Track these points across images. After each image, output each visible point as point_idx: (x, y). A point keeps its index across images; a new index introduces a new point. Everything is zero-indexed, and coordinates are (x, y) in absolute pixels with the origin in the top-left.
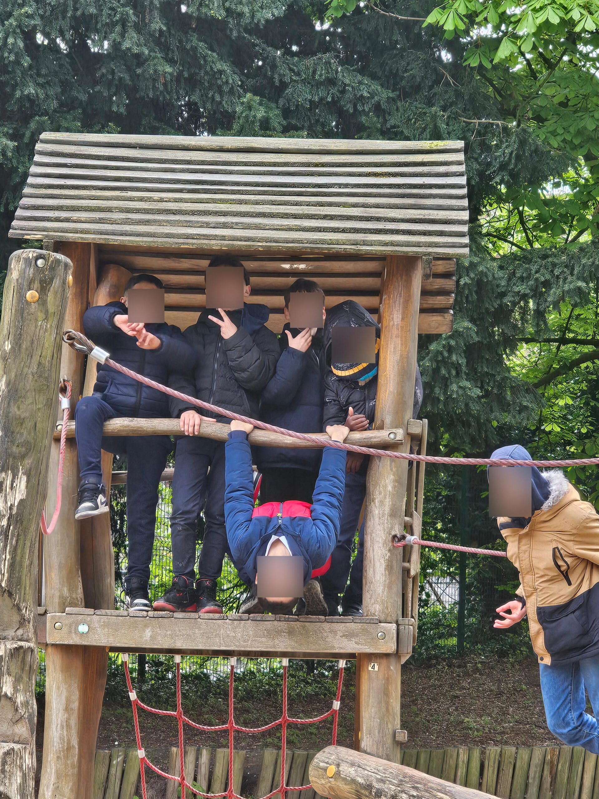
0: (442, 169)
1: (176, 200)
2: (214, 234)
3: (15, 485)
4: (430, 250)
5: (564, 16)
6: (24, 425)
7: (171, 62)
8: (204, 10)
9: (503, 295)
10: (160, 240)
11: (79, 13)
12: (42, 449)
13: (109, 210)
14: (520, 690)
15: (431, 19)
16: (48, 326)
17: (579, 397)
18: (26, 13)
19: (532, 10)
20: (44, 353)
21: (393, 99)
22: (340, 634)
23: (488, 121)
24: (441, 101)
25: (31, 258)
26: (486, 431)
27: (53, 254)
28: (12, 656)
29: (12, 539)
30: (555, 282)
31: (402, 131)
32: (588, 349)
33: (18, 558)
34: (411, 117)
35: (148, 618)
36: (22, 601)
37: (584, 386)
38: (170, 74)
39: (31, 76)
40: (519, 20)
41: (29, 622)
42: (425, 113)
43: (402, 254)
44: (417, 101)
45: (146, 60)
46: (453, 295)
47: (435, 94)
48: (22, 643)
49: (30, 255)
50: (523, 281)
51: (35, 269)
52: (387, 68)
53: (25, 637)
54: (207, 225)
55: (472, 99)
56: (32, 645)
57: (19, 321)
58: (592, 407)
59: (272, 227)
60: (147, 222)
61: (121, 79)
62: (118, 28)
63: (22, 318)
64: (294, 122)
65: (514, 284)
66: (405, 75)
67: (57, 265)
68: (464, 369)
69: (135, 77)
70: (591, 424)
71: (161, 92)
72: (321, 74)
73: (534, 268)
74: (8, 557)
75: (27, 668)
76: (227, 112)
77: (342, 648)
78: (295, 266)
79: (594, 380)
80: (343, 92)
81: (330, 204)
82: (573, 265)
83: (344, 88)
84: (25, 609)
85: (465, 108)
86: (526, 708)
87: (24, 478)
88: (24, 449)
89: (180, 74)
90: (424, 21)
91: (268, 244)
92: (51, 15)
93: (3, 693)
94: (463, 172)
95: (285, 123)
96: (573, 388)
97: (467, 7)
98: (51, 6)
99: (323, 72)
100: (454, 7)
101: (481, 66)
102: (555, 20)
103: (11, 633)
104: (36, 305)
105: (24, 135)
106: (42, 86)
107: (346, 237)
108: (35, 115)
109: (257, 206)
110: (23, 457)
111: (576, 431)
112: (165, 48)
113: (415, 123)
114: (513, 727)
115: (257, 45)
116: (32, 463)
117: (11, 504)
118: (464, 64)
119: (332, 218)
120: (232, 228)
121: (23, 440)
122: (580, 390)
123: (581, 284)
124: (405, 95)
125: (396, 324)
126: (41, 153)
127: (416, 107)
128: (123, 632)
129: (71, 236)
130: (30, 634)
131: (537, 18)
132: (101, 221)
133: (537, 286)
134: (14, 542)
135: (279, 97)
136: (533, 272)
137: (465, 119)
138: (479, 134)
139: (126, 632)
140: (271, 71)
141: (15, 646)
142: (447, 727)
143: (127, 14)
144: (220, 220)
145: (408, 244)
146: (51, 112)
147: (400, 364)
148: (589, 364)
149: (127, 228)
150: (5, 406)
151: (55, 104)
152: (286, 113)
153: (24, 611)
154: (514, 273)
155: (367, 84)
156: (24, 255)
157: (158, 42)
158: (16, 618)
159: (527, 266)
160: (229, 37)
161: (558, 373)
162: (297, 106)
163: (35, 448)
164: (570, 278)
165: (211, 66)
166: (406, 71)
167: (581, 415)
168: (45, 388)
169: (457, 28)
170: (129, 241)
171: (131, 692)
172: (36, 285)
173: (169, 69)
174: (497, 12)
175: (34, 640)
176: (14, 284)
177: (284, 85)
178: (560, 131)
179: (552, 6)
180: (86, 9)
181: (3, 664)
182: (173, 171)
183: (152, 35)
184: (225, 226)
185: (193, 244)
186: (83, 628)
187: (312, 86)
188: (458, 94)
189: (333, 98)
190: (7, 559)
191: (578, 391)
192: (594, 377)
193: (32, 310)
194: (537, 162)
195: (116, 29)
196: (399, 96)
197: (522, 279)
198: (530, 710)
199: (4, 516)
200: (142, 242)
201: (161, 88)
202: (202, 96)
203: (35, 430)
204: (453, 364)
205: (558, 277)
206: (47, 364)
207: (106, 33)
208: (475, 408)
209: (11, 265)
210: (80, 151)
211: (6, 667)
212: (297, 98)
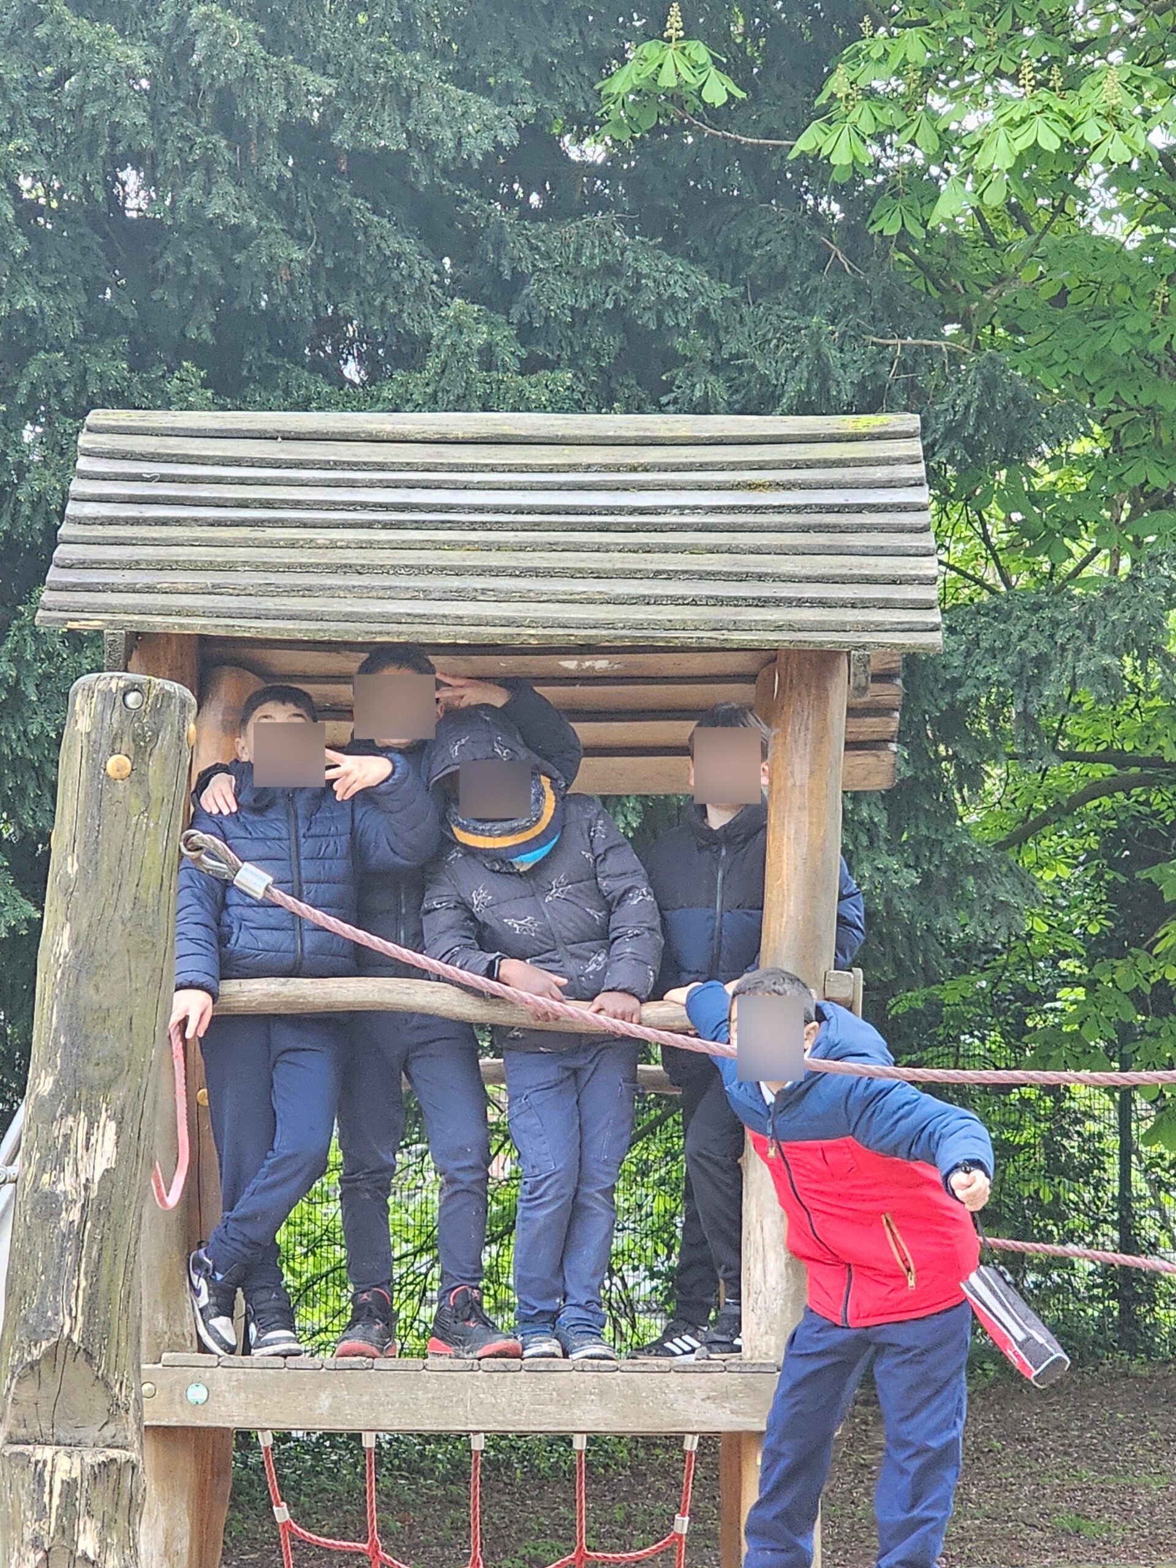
0: (880, 473)
1: (361, 546)
2: (441, 612)
3: (93, 1140)
4: (866, 638)
5: (1068, 135)
6: (109, 1023)
7: (302, 238)
8: (365, 137)
9: (956, 684)
10: (333, 626)
11: (120, 148)
12: (146, 1068)
13: (230, 567)
14: (990, 1451)
15: (804, 144)
16: (152, 825)
17: (1082, 864)
18: (19, 150)
19: (1006, 124)
20: (143, 879)
21: (734, 302)
22: (700, 1394)
23: (918, 341)
24: (828, 305)
25: (114, 691)
26: (925, 952)
27: (158, 681)
28: (95, 1478)
29: (90, 1248)
30: (1059, 658)
31: (754, 364)
32: (1101, 771)
33: (103, 1286)
34: (770, 335)
35: (323, 1370)
36: (112, 1370)
37: (1093, 842)
38: (302, 263)
39: (30, 274)
40: (979, 144)
41: (127, 1411)
42: (798, 330)
43: (811, 647)
44: (779, 304)
45: (253, 236)
46: (897, 715)
47: (815, 289)
48: (114, 1453)
49: (113, 686)
50: (995, 657)
51: (124, 713)
52: (719, 240)
53: (120, 1440)
54: (426, 595)
55: (888, 301)
56: (133, 1455)
57: (93, 818)
58: (1108, 883)
59: (553, 597)
60: (308, 591)
61: (204, 276)
62: (197, 176)
63: (99, 810)
64: (540, 351)
65: (978, 663)
66: (757, 253)
67: (165, 704)
68: (883, 832)
69: (229, 268)
70: (1108, 916)
71: (282, 298)
72: (592, 255)
73: (1017, 630)
74: (83, 1284)
75: (125, 1502)
76: (409, 333)
77: (703, 1422)
78: (588, 664)
79: (1112, 830)
80: (636, 289)
81: (665, 549)
82: (1093, 622)
83: (638, 281)
84: (118, 1385)
85: (873, 317)
86: (1004, 1487)
87: (112, 1126)
88: (110, 1069)
89: (320, 260)
90: (792, 147)
91: (547, 632)
92: (65, 153)
93: (79, 1553)
94: (920, 479)
95: (523, 353)
96: (1072, 847)
97: (875, 119)
98: (67, 135)
99: (596, 251)
100: (849, 119)
101: (903, 233)
102: (1051, 144)
103: (91, 1433)
104: (127, 783)
105: (16, 388)
106: (51, 292)
107: (701, 614)
108: (39, 349)
109: (521, 554)
110: (108, 1086)
111: (1077, 931)
112: (288, 211)
113: (777, 347)
114: (980, 1528)
115: (465, 201)
116: (125, 1097)
117: (87, 1180)
118: (871, 231)
119: (671, 575)
120: (474, 599)
121: (106, 1054)
122: (1085, 850)
123: (1107, 660)
124: (755, 293)
125: (798, 784)
126: (89, 453)
127: (778, 316)
128: (276, 1399)
129: (158, 623)
130: (129, 1434)
131: (1015, 139)
132: (214, 590)
133: (1023, 666)
134: (94, 1254)
135: (511, 302)
136: (1014, 638)
137: (875, 339)
138: (903, 367)
139: (282, 1400)
140: (494, 252)
141: (101, 1458)
142: (852, 1529)
143: (215, 148)
144: (450, 585)
145: (822, 627)
146: (67, 342)
147: (809, 864)
148: (1105, 800)
149: (269, 603)
150: (70, 985)
151: (76, 327)
152: (525, 333)
153: (117, 1389)
154: (977, 643)
155: (681, 273)
156: (101, 685)
157: (273, 201)
158: (102, 1403)
159: (1002, 627)
160: (413, 188)
161: (1044, 820)
162: (547, 319)
163: (132, 1067)
164: (1086, 650)
165: (378, 246)
166: (757, 246)
167: (1088, 899)
168: (148, 947)
169: (858, 161)
170: (274, 629)
171: (278, 1505)
172: (127, 744)
173: (299, 255)
174: (936, 130)
175: (136, 1445)
176: (80, 743)
177: (519, 279)
178: (1059, 356)
179: (1043, 115)
180: (135, 140)
181: (78, 1494)
182: (352, 484)
183: (262, 187)
184: (460, 595)
185: (400, 634)
186: (197, 1393)
187: (575, 278)
188: (860, 290)
189: (616, 301)
190: (82, 1287)
191: (1081, 852)
192: (1113, 824)
193: (119, 795)
194: (1018, 420)
195: (194, 179)
196: (744, 296)
197: (992, 652)
198: (1011, 1491)
199: (74, 1202)
200: (300, 631)
201: (283, 290)
202: (361, 303)
203: (131, 1029)
204: (862, 823)
205: (1063, 648)
206: (150, 900)
207: (173, 186)
208: (904, 907)
209: (74, 705)
210: (168, 447)
211: (83, 1502)
212: (547, 304)
